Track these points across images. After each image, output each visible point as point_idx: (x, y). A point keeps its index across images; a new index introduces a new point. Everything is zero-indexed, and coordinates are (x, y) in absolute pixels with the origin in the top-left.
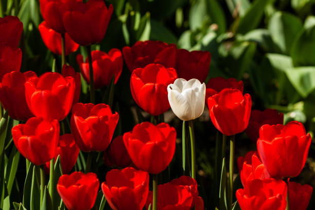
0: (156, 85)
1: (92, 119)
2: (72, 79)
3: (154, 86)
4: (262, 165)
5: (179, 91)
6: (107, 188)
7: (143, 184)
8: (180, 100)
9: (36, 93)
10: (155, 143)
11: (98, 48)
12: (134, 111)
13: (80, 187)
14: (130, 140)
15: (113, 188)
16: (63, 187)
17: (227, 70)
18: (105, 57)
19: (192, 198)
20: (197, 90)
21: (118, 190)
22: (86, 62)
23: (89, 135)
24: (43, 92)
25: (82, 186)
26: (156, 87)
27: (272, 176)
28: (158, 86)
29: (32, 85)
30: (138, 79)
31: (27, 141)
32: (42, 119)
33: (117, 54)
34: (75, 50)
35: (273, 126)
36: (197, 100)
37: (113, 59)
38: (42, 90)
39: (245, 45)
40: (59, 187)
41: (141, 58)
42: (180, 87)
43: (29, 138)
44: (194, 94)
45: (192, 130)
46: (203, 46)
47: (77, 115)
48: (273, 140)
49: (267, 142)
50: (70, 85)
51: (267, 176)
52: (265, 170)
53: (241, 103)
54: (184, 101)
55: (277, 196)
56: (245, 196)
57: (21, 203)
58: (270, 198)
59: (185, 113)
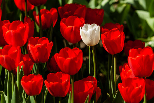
0: (73, 27)
1: (38, 46)
2: (28, 23)
3: (72, 27)
4: (131, 70)
5: (86, 30)
6: (48, 83)
7: (66, 81)
8: (86, 35)
9: (8, 32)
10: (71, 59)
11: (45, 8)
12: (64, 42)
13: (33, 82)
14: (58, 57)
15: (51, 83)
16: (24, 82)
17: (115, 19)
18: (48, 12)
19: (93, 88)
20: (95, 29)
21: (53, 84)
22: (38, 15)
23: (37, 54)
24: (12, 31)
25: (34, 81)
26: (73, 28)
27: (136, 76)
28: (74, 27)
29: (6, 28)
30: (64, 24)
31: (3, 58)
32: (11, 46)
33: (55, 11)
34: (32, 9)
35: (136, 49)
36: (95, 35)
37: (52, 14)
38: (11, 30)
39: (124, 5)
40: (22, 82)
41: (66, 13)
42: (87, 28)
43: (4, 56)
44: (94, 32)
45: (94, 52)
46: (101, 6)
47: (30, 44)
48: (136, 57)
49: (133, 58)
50: (26, 27)
51: (133, 76)
52: (132, 73)
53: (119, 37)
54: (89, 36)
55: (140, 86)
56: (123, 87)
57: (2, 91)
58: (136, 88)
59: (90, 42)
